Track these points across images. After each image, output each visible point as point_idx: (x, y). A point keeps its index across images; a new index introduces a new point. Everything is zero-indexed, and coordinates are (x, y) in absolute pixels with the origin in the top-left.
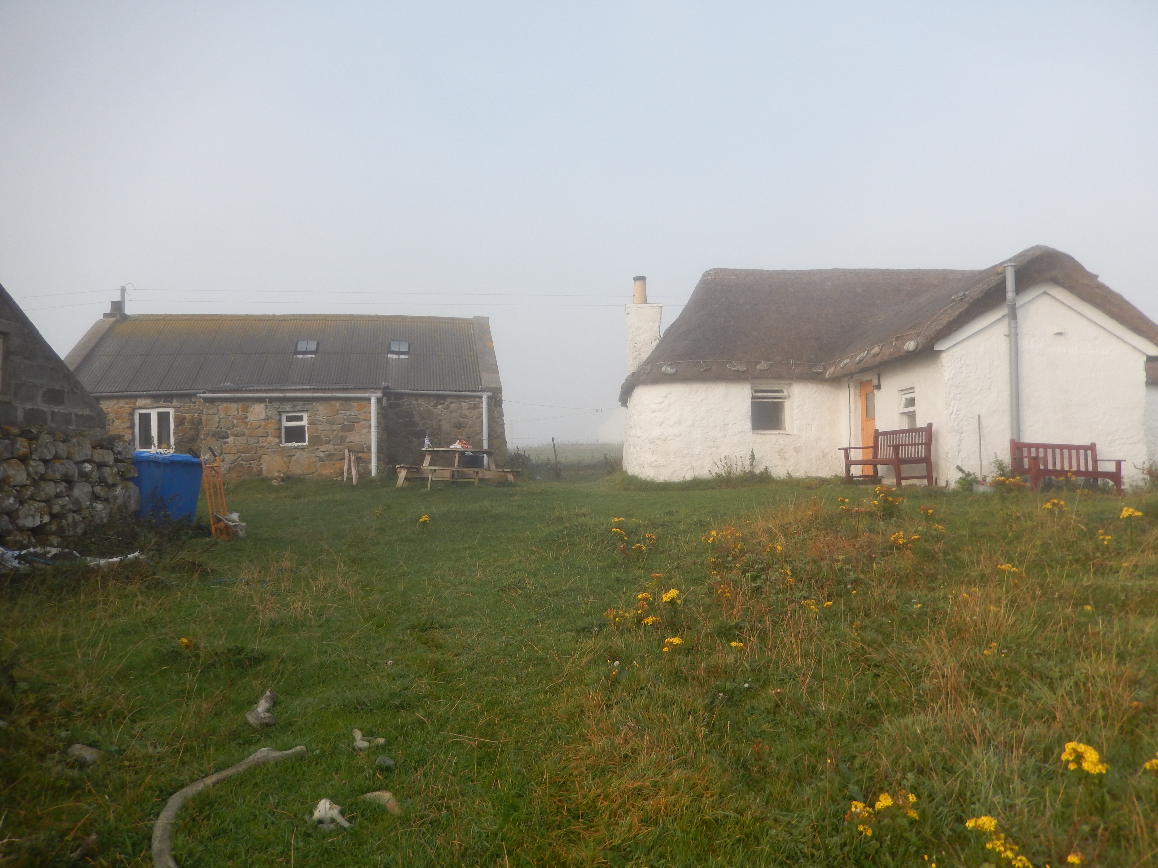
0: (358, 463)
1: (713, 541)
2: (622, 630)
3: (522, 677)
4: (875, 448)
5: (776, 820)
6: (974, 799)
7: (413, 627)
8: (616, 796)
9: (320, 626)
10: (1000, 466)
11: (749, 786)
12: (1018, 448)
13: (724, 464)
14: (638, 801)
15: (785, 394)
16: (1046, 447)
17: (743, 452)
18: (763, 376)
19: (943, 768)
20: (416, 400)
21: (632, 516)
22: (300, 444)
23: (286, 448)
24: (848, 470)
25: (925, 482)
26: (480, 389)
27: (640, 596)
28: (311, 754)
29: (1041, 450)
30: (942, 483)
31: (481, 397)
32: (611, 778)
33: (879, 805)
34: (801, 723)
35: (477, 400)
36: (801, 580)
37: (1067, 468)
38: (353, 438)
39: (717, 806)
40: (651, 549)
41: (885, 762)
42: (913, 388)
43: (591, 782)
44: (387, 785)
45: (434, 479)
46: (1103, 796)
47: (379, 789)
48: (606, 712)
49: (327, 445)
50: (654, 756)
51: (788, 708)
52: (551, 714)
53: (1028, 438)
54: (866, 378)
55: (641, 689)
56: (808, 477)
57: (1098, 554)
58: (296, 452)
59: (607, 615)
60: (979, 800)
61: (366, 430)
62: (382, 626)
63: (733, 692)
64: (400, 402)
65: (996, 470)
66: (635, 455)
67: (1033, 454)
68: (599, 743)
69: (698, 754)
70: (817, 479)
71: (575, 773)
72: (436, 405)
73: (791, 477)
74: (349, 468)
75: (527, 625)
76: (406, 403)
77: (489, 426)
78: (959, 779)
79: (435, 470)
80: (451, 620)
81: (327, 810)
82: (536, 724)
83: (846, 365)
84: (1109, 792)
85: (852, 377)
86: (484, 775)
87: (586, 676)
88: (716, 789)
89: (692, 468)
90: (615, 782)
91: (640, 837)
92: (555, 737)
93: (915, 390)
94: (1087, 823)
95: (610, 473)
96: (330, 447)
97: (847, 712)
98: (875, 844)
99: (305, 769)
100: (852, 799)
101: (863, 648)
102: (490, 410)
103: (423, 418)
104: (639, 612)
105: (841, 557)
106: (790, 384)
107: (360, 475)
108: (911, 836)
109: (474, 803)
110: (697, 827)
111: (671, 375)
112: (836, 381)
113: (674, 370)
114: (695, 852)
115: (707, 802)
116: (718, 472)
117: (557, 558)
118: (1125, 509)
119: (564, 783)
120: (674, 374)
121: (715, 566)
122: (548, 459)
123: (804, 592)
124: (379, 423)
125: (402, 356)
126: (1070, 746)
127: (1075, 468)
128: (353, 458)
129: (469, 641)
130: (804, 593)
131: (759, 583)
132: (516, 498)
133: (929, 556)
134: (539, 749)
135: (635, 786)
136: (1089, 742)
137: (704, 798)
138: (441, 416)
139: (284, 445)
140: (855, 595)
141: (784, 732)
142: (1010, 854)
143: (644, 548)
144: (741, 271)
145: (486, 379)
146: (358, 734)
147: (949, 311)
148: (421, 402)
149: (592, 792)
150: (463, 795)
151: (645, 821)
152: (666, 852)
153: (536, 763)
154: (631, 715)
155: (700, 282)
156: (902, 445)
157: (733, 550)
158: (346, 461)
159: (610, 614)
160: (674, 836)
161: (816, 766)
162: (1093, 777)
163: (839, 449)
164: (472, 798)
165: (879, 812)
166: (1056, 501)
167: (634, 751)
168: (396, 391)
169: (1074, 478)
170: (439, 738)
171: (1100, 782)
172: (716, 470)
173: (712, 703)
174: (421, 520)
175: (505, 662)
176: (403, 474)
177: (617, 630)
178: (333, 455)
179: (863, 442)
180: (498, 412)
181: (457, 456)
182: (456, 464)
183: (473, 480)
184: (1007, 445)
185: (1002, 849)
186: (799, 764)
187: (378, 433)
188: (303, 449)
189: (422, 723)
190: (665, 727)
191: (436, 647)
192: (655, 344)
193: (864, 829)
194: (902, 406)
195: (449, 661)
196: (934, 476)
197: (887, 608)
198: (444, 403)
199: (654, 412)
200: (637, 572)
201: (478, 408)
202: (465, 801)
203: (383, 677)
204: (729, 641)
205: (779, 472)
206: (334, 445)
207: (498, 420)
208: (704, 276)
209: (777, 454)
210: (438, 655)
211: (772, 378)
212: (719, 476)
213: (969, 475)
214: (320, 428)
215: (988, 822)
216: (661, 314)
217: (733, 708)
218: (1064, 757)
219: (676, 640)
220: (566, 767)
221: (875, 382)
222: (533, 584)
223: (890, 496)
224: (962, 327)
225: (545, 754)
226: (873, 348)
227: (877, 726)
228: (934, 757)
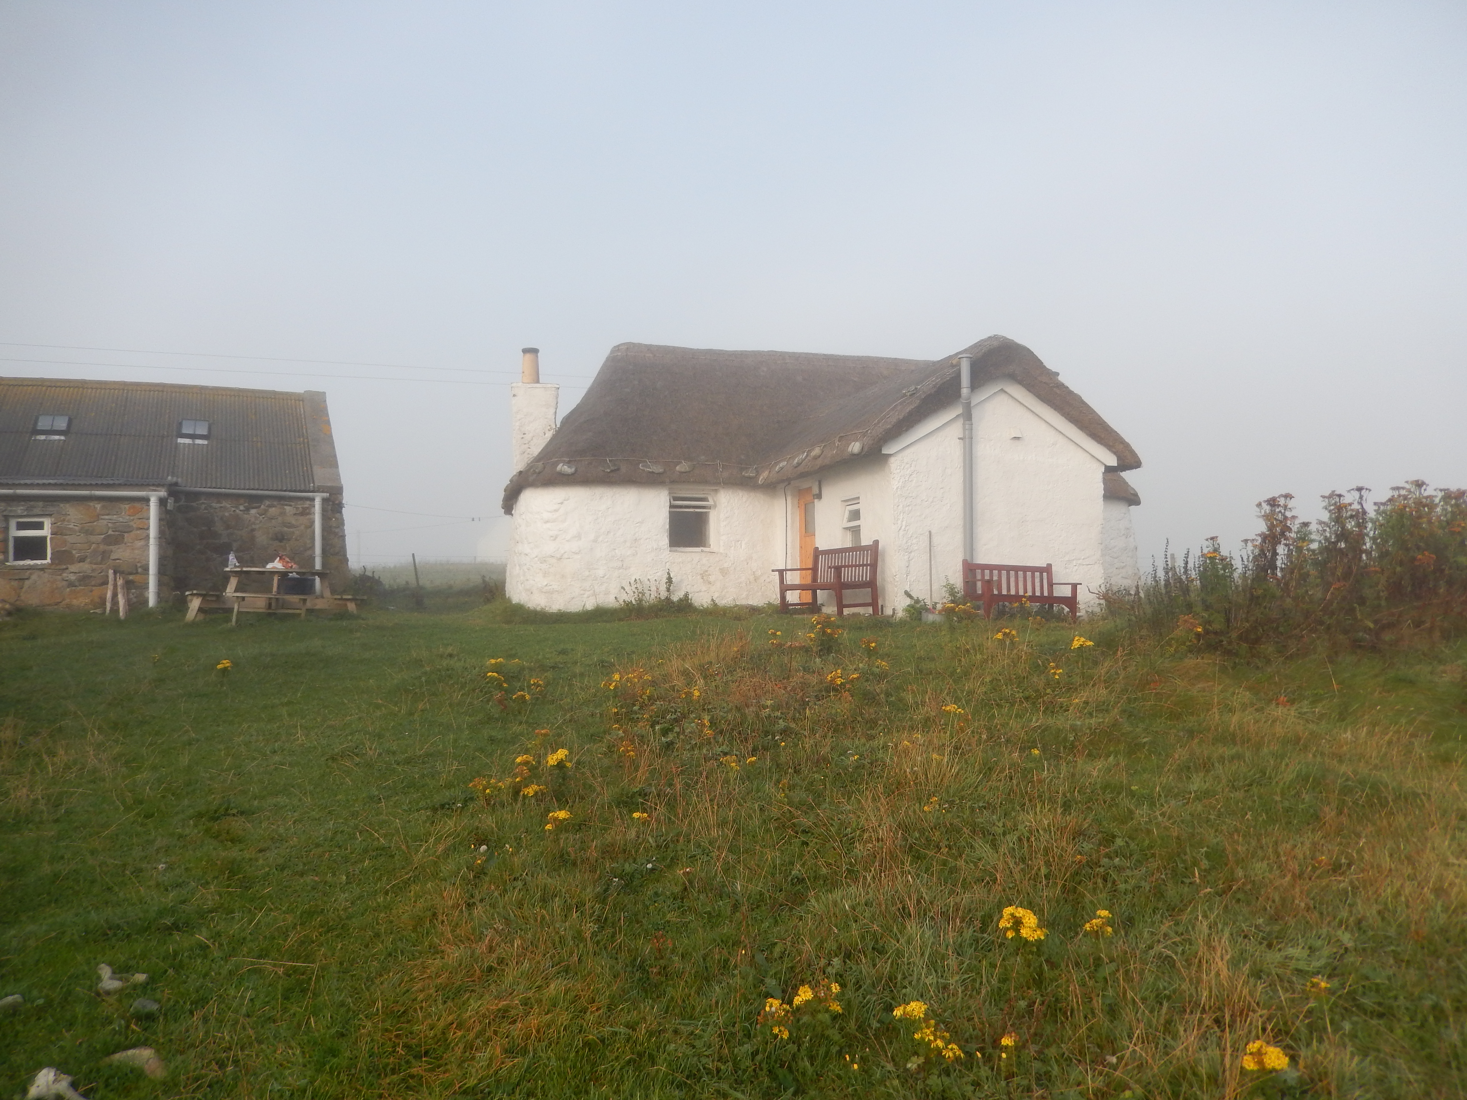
0: (128, 589)
1: (616, 687)
2: (494, 804)
3: (354, 875)
4: (814, 569)
5: (676, 1032)
6: (906, 983)
7: (200, 815)
8: (474, 1022)
9: (57, 821)
10: (952, 591)
11: (646, 992)
12: (971, 570)
13: (634, 590)
14: (503, 1025)
15: (711, 502)
16: (1000, 568)
17: (658, 574)
18: (683, 479)
19: (873, 948)
20: (219, 502)
21: (514, 656)
22: (39, 562)
23: (14, 568)
24: (783, 597)
25: (870, 610)
26: (312, 489)
27: (519, 760)
28: (29, 1005)
29: (995, 572)
30: (888, 612)
31: (313, 500)
32: (468, 999)
33: (797, 1001)
34: (714, 909)
35: (307, 504)
36: (721, 732)
37: (1021, 593)
38: (121, 554)
39: (603, 1021)
40: (537, 699)
41: (808, 947)
42: (858, 498)
43: (441, 1007)
44: (147, 1040)
45: (241, 610)
46: (1041, 965)
47: (134, 1046)
48: (466, 914)
49: (81, 564)
50: (526, 965)
51: (699, 891)
52: (391, 922)
53: (982, 559)
54: (805, 485)
55: (515, 879)
56: (736, 606)
57: (1049, 691)
58: (31, 574)
59: (475, 786)
60: (910, 983)
61: (142, 543)
62: (152, 815)
63: (632, 876)
64: (194, 504)
65: (947, 595)
66: (522, 578)
67: (987, 577)
68: (455, 954)
69: (584, 958)
70: (747, 608)
71: (421, 997)
72: (247, 509)
73: (716, 605)
74: (115, 595)
75: (365, 804)
76: (203, 506)
77: (324, 538)
78: (890, 961)
79: (243, 598)
80: (256, 803)
81: (51, 1083)
82: (370, 936)
83: (782, 468)
84: (1047, 961)
85: (789, 484)
86: (292, 1011)
87: (443, 868)
88: (603, 1000)
89: (595, 594)
90: (474, 1004)
91: (503, 1072)
92: (396, 952)
93: (860, 501)
94: (1023, 999)
95: (488, 601)
96: (86, 567)
97: (768, 891)
98: (792, 1048)
99: (19, 1028)
100: (768, 995)
101: (790, 812)
102: (325, 517)
103: (228, 527)
104: (518, 780)
105: (769, 703)
106: (716, 491)
107: (131, 606)
108: (834, 1034)
109: (275, 1052)
110: (577, 1052)
111: (568, 475)
112: (771, 488)
113: (573, 470)
114: (573, 1084)
115: (590, 1017)
116: (627, 599)
117: (411, 714)
118: (1076, 638)
119: (404, 1012)
120: (573, 474)
121: (617, 718)
122: (407, 583)
123: (724, 746)
124: (161, 533)
125: (199, 442)
126: (1008, 911)
127: (1030, 593)
128: (120, 582)
129: (281, 830)
130: (725, 748)
131: (670, 737)
132: (358, 634)
133: (869, 698)
134: (372, 969)
135: (500, 1006)
136: (1030, 906)
137: (588, 1013)
138: (254, 523)
139: (12, 563)
140: (785, 748)
141: (692, 921)
142: (940, 1043)
143: (527, 697)
144: (659, 347)
145: (320, 474)
146: (105, 972)
147: (899, 408)
148: (225, 504)
149: (442, 1019)
150: (260, 1042)
151: (510, 1052)
152: (536, 1088)
153: (368, 989)
154: (498, 913)
155: (608, 359)
156: (845, 566)
157: (641, 697)
158: (110, 587)
159: (479, 783)
160: (547, 1067)
161: (729, 960)
162: (1032, 944)
163: (773, 571)
164: (273, 1045)
165: (798, 1008)
166: (1007, 631)
167: (501, 961)
168: (188, 489)
169: (1028, 604)
170: (229, 967)
171: (1038, 949)
172: (624, 597)
173: (606, 891)
174: (219, 667)
175: (331, 856)
176: (195, 604)
177: (488, 804)
178: (89, 577)
179: (801, 561)
180: (337, 519)
181: (276, 579)
182: (275, 589)
183: (298, 611)
184: (959, 567)
185: (932, 1038)
186: (709, 959)
187: (160, 547)
188: (42, 569)
189: (204, 948)
190: (542, 927)
191: (232, 841)
192: (549, 435)
193: (780, 1031)
194: (845, 520)
195: (251, 859)
196: (880, 604)
197: (819, 762)
198: (259, 507)
199: (547, 522)
200: (516, 728)
201: (309, 514)
202: (262, 1050)
203: (149, 887)
204: (631, 812)
205: (701, 599)
206: (91, 563)
207: (337, 531)
208: (612, 352)
209: (699, 577)
210: (234, 853)
211: (695, 482)
212: (627, 605)
213: (917, 601)
214: (70, 539)
215: (916, 1008)
216: (557, 398)
217: (632, 896)
218: (1002, 924)
219: (562, 815)
220: (408, 991)
221: (816, 490)
222: (375, 749)
223: (828, 627)
224: (912, 427)
225: (381, 975)
226: (813, 449)
227: (802, 904)
228: (863, 938)
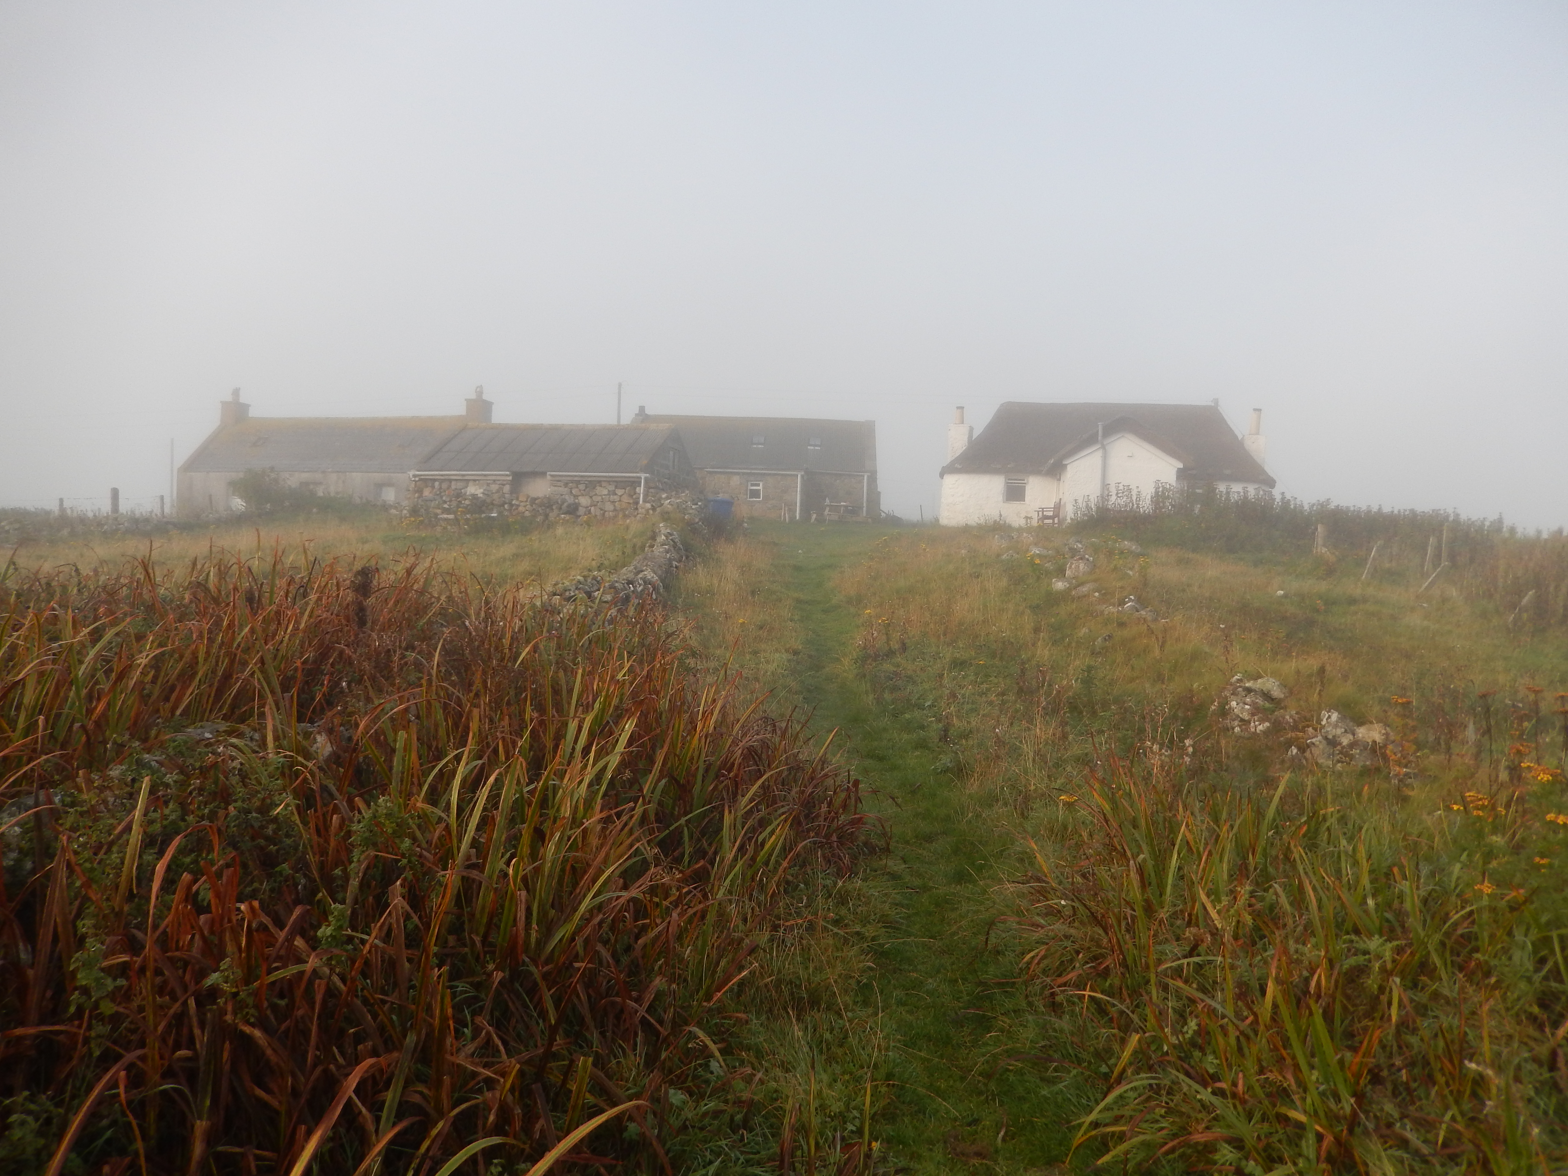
0: (790, 512)
13: (984, 518)
15: (1025, 481)
17: (996, 512)
18: (1013, 471)
20: (824, 476)
22: (758, 499)
23: (750, 501)
26: (864, 471)
31: (864, 476)
35: (862, 478)
38: (787, 497)
45: (829, 519)
58: (755, 504)
61: (795, 493)
64: (815, 478)
72: (836, 480)
74: (785, 514)
76: (819, 478)
77: (868, 494)
79: (831, 515)
89: (967, 520)
96: (774, 502)
102: (868, 484)
106: (1027, 476)
107: (791, 518)
124: (802, 489)
125: (817, 448)
128: (787, 509)
138: (837, 486)
139: (748, 499)
145: (868, 464)
148: (827, 477)
155: (998, 410)
158: (783, 510)
168: (814, 471)
176: (814, 516)
178: (775, 506)
180: (875, 487)
187: (801, 495)
188: (759, 502)
192: (965, 447)
198: (841, 479)
199: (953, 488)
201: (862, 482)
207: (875, 492)
209: (1017, 514)
211: (1020, 472)
214: (769, 490)
216: (971, 429)
224: (1076, 453)
